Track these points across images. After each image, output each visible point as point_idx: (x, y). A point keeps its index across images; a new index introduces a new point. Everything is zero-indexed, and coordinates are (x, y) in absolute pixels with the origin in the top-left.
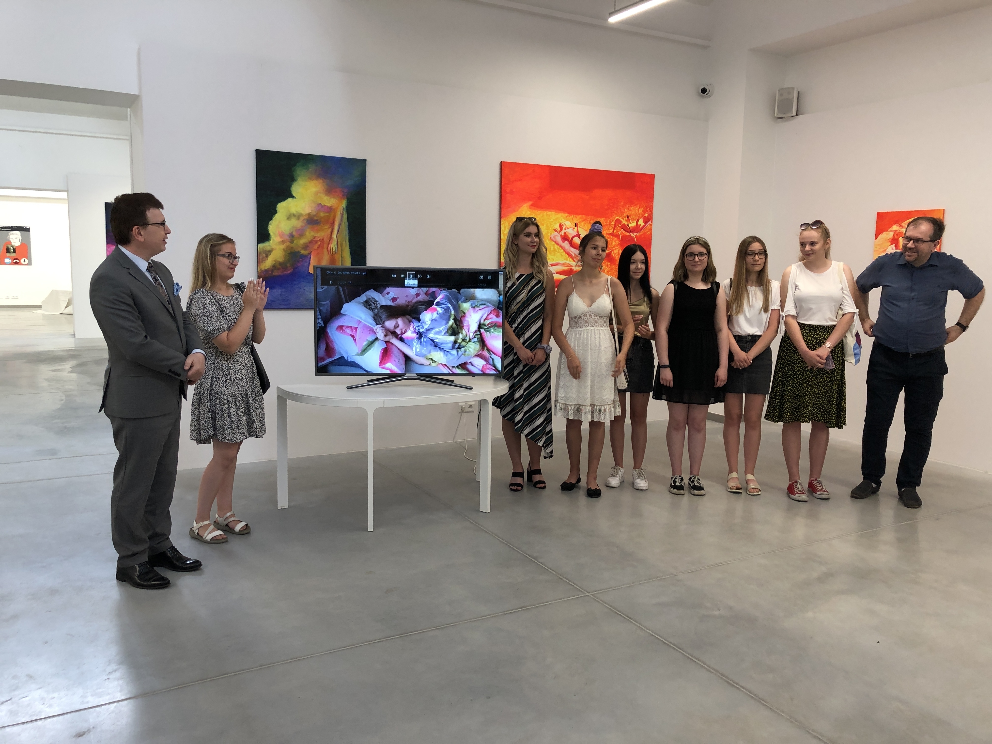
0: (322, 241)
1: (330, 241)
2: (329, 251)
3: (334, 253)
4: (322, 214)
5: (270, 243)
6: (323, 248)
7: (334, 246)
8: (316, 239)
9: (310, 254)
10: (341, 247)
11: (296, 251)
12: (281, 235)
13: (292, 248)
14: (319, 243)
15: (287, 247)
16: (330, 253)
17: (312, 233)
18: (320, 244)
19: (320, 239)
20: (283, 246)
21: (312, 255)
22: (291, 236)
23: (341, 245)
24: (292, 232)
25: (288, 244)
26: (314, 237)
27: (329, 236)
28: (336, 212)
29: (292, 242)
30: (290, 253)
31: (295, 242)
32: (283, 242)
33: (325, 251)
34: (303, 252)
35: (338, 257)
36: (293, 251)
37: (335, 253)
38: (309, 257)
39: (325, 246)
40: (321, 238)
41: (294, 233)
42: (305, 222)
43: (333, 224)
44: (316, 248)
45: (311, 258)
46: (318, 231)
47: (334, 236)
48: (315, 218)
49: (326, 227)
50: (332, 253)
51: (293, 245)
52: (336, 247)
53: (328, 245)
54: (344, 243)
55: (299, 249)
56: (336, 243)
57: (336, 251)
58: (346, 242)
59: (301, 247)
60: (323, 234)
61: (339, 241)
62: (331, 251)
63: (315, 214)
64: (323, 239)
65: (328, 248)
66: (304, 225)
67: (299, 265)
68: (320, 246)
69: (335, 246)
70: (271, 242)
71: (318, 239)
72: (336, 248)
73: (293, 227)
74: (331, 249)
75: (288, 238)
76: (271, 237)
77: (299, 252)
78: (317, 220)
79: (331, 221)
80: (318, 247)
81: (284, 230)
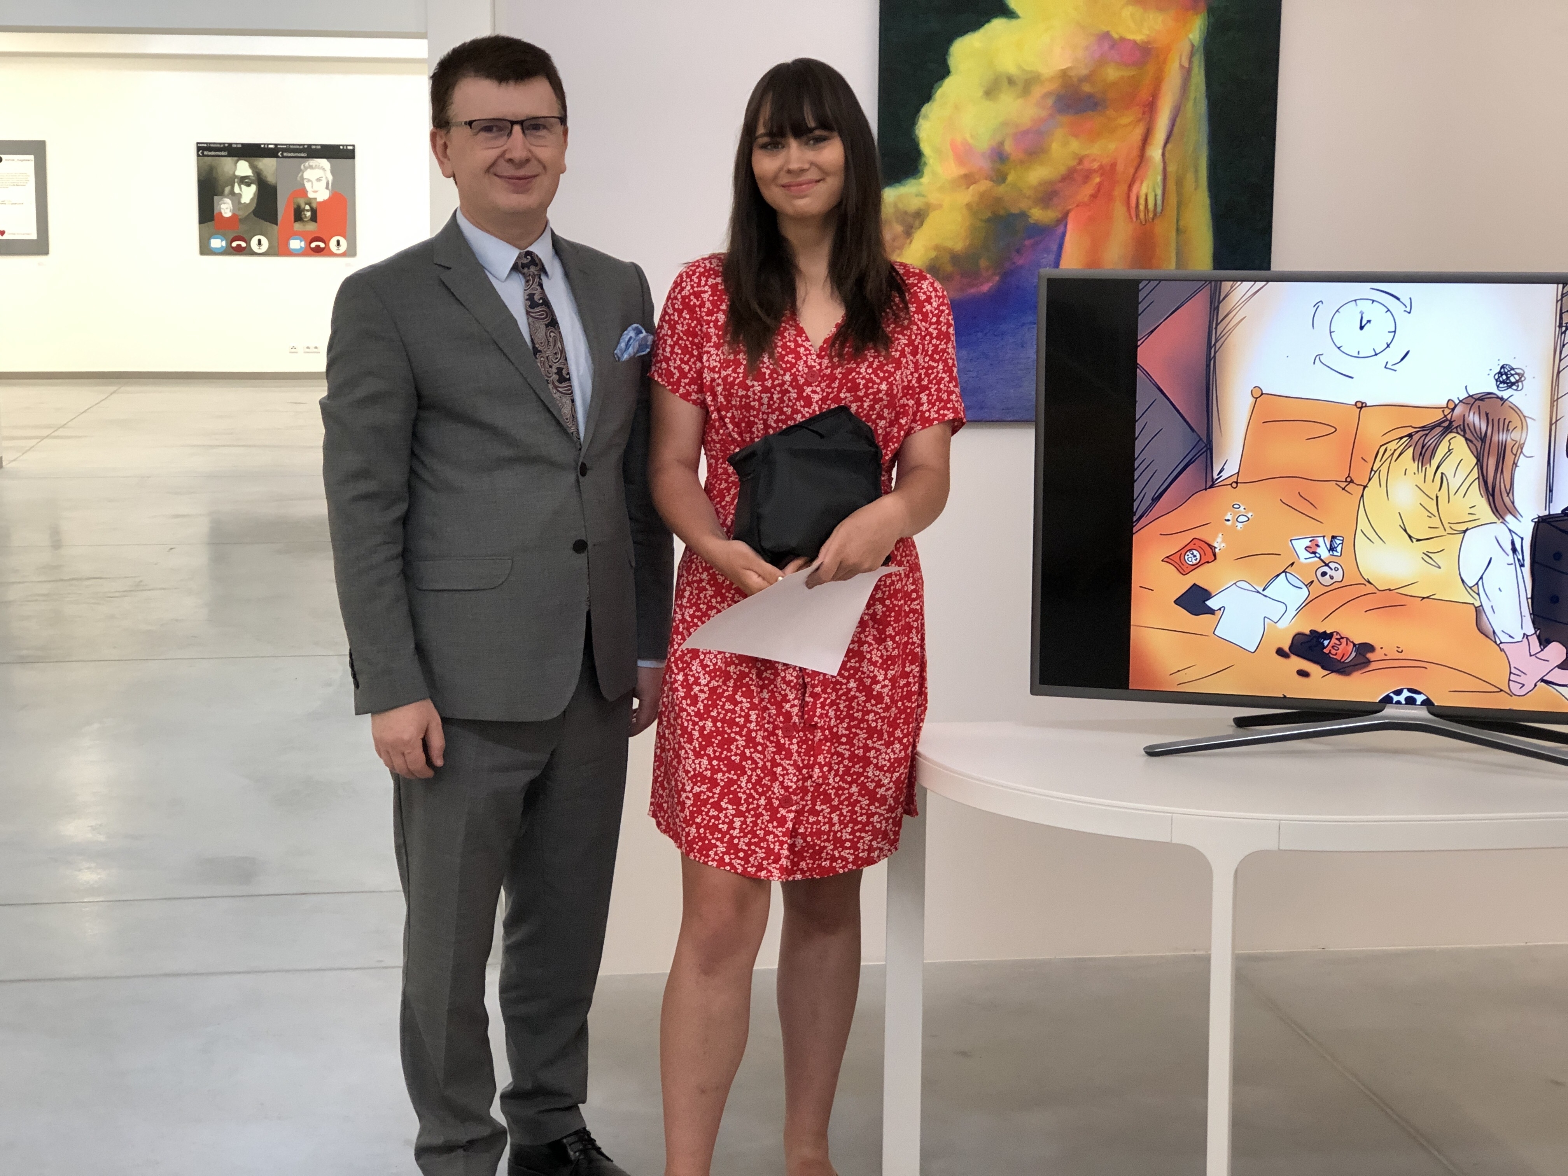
0: (1109, 171)
1: (1137, 169)
2: (1133, 208)
3: (1151, 215)
4: (1112, 73)
5: (920, 184)
6: (1110, 198)
7: (1150, 190)
8: (1087, 165)
9: (1063, 220)
10: (1180, 194)
11: (1015, 211)
12: (962, 153)
13: (998, 200)
14: (1097, 180)
15: (982, 195)
16: (1137, 216)
17: (1075, 145)
18: (1100, 185)
19: (1101, 167)
20: (967, 196)
21: (1069, 227)
22: (999, 156)
23: (1180, 183)
24: (1001, 144)
25: (984, 185)
26: (1081, 161)
27: (1135, 153)
28: (1165, 62)
29: (1000, 178)
30: (988, 220)
31: (1010, 179)
32: (968, 179)
33: (1119, 210)
34: (1038, 214)
35: (1165, 230)
36: (1002, 212)
37: (1155, 214)
38: (1060, 229)
39: (1119, 191)
40: (1106, 161)
41: (1008, 147)
42: (1050, 102)
43: (1150, 108)
44: (1086, 199)
45: (1068, 238)
46: (1094, 136)
47: (1155, 153)
48: (1087, 88)
49: (1125, 120)
50: (1142, 215)
51: (1001, 189)
52: (1159, 192)
53: (1130, 187)
54: (1190, 177)
55: (1023, 205)
56: (1159, 178)
57: (1159, 209)
58: (1196, 171)
59: (1029, 198)
60: (1112, 146)
61: (1171, 168)
62: (1142, 207)
63: (1084, 72)
64: (1113, 165)
65: (1128, 197)
66: (1044, 114)
67: (1021, 262)
68: (1098, 190)
69: (1154, 191)
70: (926, 179)
71: (1095, 165)
72: (1159, 198)
73: (1005, 124)
74: (1142, 201)
75: (984, 165)
76: (925, 163)
77: (1023, 215)
78: (1090, 96)
79: (1144, 95)
80: (1094, 196)
81: (972, 136)
